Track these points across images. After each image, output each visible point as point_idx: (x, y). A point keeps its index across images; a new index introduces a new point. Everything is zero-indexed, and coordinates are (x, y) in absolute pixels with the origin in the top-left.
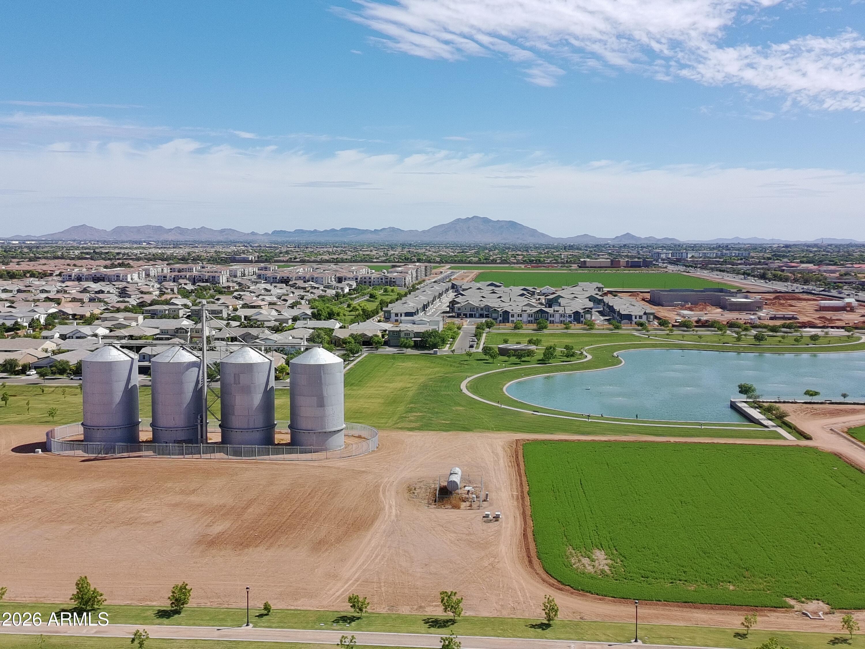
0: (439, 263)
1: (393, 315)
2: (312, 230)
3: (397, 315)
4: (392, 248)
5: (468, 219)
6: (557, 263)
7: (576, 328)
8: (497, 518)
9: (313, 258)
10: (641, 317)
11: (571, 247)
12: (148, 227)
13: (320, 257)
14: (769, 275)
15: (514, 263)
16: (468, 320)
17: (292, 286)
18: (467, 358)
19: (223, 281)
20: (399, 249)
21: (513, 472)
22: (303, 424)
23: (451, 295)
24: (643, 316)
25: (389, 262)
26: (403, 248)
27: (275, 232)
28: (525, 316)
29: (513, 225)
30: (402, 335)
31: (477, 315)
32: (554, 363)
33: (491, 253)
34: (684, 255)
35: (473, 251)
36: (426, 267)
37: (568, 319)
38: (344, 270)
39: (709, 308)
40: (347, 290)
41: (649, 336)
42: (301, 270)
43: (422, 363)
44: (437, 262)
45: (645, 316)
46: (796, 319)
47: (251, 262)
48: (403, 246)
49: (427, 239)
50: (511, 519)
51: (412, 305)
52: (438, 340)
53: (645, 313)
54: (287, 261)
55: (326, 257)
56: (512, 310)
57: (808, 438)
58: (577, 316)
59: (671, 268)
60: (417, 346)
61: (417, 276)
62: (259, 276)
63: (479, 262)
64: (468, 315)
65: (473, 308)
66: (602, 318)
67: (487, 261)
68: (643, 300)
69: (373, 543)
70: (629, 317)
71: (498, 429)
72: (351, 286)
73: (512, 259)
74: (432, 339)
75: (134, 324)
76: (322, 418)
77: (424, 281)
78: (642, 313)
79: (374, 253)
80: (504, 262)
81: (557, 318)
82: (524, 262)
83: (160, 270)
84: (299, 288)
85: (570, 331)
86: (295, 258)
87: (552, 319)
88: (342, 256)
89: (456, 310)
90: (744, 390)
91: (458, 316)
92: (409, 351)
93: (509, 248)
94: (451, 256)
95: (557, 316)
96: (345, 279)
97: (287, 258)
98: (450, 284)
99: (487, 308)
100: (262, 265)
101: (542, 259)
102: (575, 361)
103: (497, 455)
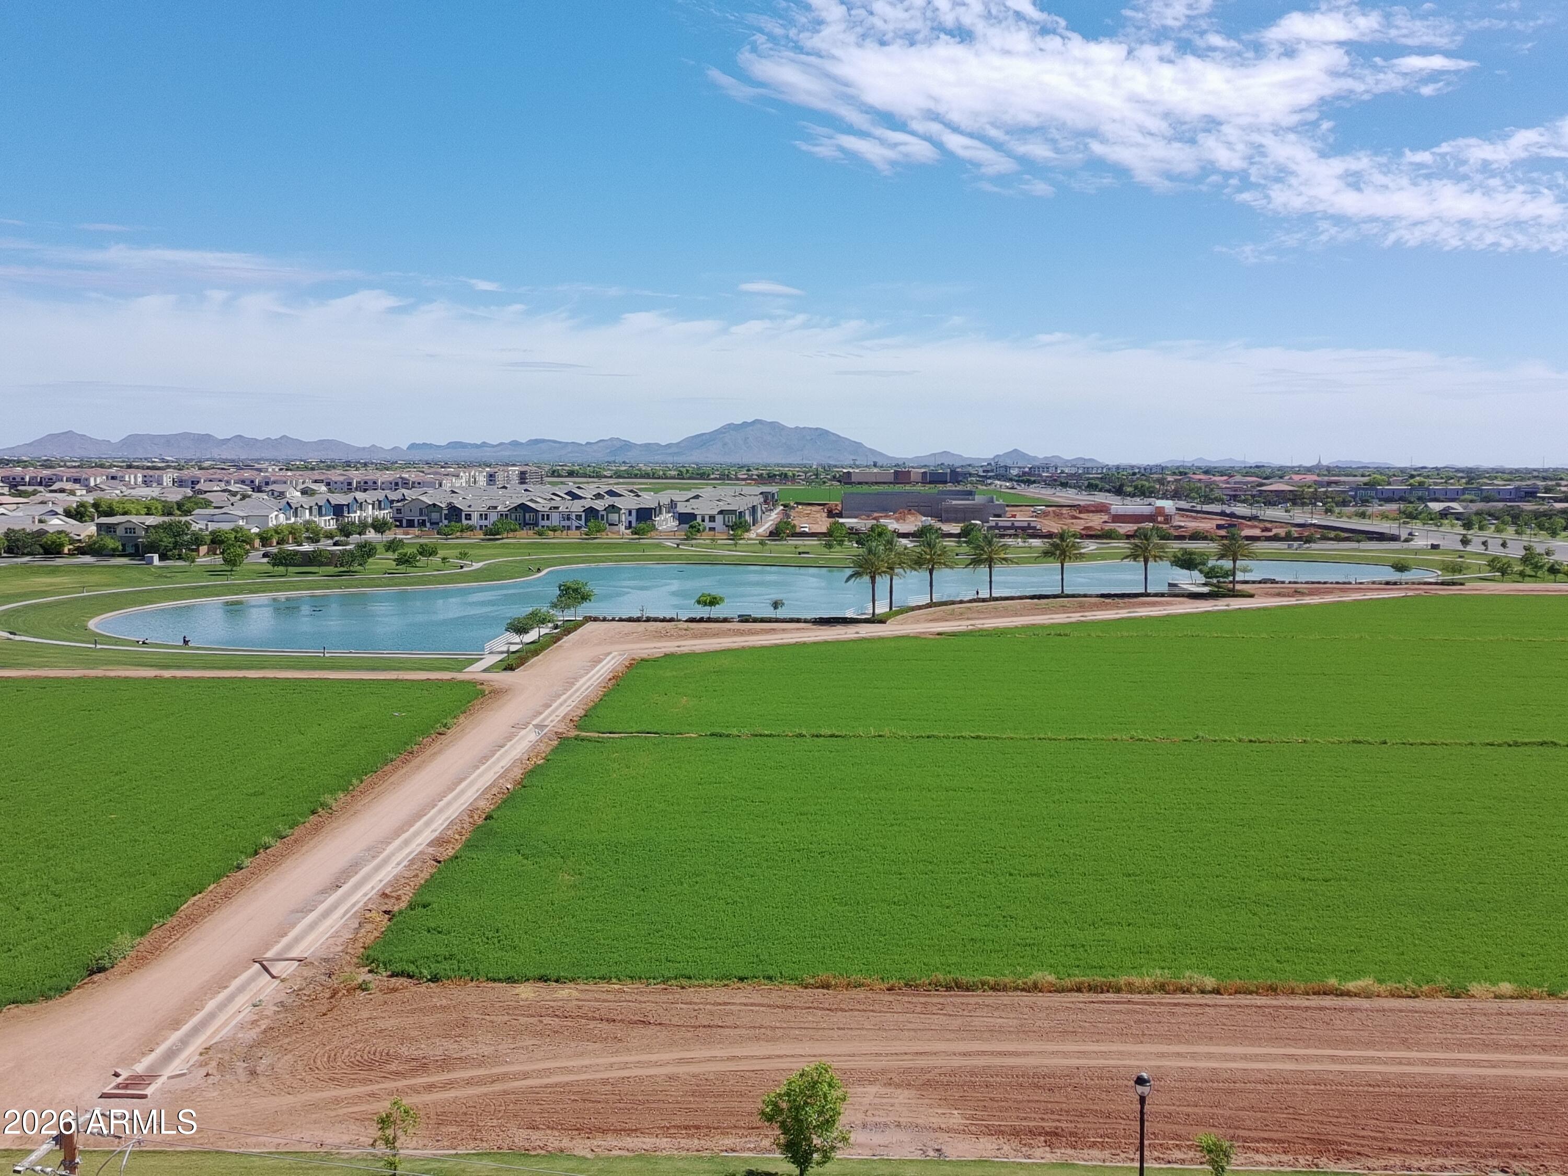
5: (745, 425)
10: (712, 518)
12: (185, 436)
24: (717, 517)
27: (413, 446)
28: (493, 517)
29: (821, 435)
37: (576, 524)
39: (910, 518)
41: (678, 545)
45: (721, 516)
46: (1034, 528)
53: (721, 512)
56: (470, 506)
64: (404, 522)
68: (829, 512)
73: (742, 475)
78: (715, 512)
80: (723, 477)
87: (546, 523)
95: (555, 517)
101: (792, 474)
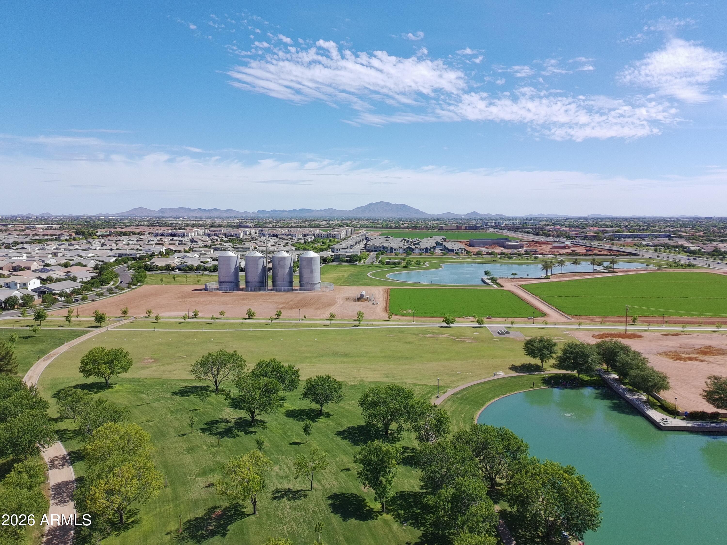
0: (359, 228)
1: (335, 250)
2: (282, 210)
3: (337, 250)
4: (332, 220)
5: (377, 203)
6: (427, 228)
7: (425, 255)
8: (377, 304)
9: (286, 226)
10: (458, 250)
11: (438, 220)
13: (291, 225)
14: (541, 233)
15: (402, 228)
16: (373, 253)
17: (281, 238)
18: (371, 265)
19: (241, 236)
20: (336, 221)
21: (385, 296)
22: (305, 280)
23: (365, 242)
25: (331, 227)
26: (338, 220)
27: (258, 211)
28: (401, 250)
29: (404, 207)
30: (341, 256)
31: (378, 250)
32: (410, 267)
33: (390, 223)
34: (501, 223)
35: (379, 222)
36: (352, 229)
37: (423, 251)
38: (306, 231)
39: (497, 248)
40: (309, 240)
42: (283, 231)
43: (350, 268)
44: (358, 228)
45: (460, 250)
46: (537, 251)
47: (251, 227)
48: (338, 219)
49: (352, 215)
50: (382, 304)
51: (345, 245)
52: (357, 258)
53: (460, 248)
54: (272, 227)
55: (294, 225)
56: (395, 247)
57: (503, 287)
58: (427, 250)
59: (491, 230)
60: (347, 261)
61: (347, 234)
62: (260, 234)
63: (382, 227)
64: (373, 250)
65: (376, 247)
66: (441, 252)
67: (387, 227)
68: (466, 244)
69: (335, 308)
70: (452, 250)
71: (382, 285)
72: (311, 238)
73: (402, 226)
74: (355, 258)
75: (209, 253)
76: (312, 278)
77: (351, 236)
78: (458, 248)
79: (321, 223)
80: (397, 227)
81: (417, 251)
82: (408, 227)
83: (203, 231)
84: (284, 239)
85: (422, 256)
86: (276, 226)
87: (414, 251)
88: (302, 224)
89: (367, 248)
90: (487, 273)
91: (368, 251)
92: (344, 263)
93: (401, 220)
94: (366, 224)
95: (417, 250)
96: (308, 235)
97: (271, 225)
98: (365, 237)
99: (383, 247)
100: (260, 229)
101: (418, 226)
102: (420, 267)
103: (380, 292)
